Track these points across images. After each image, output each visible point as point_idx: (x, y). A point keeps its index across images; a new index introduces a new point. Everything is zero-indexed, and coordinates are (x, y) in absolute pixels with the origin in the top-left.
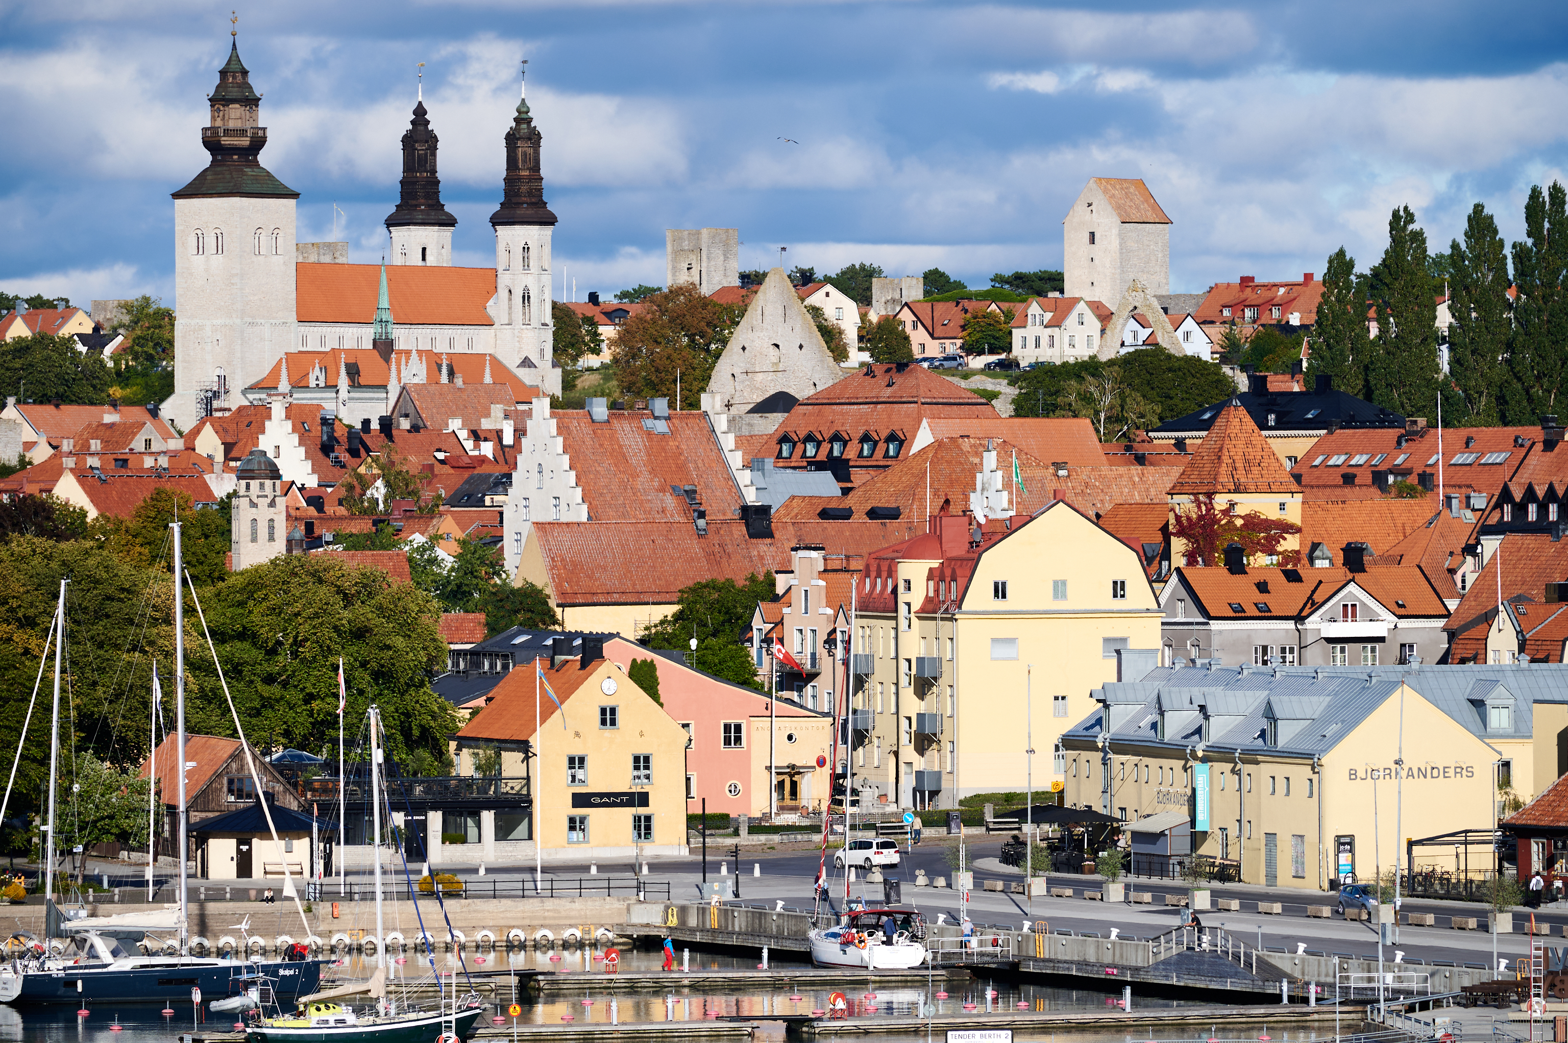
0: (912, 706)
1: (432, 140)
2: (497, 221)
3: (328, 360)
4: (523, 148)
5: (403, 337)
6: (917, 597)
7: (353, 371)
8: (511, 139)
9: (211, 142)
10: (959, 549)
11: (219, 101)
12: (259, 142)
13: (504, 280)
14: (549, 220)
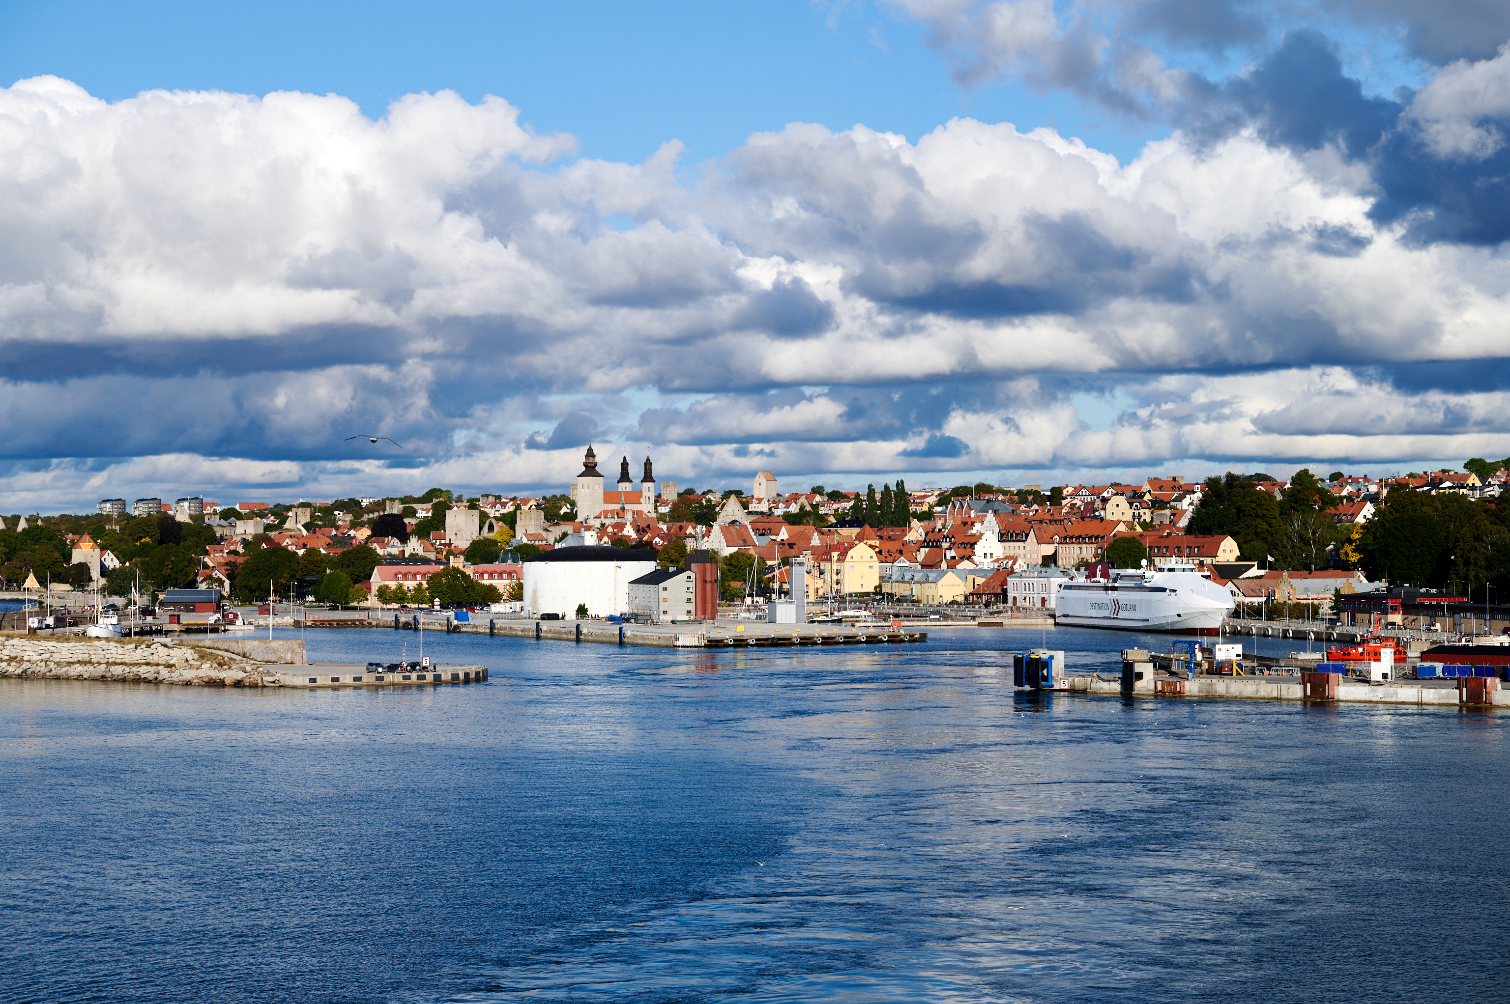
0: (835, 577)
1: (627, 464)
2: (642, 481)
3: (612, 511)
4: (648, 466)
5: (627, 507)
6: (835, 559)
7: (618, 514)
8: (645, 464)
9: (585, 465)
10: (843, 550)
11: (587, 456)
12: (596, 465)
13: (644, 494)
14: (654, 481)
